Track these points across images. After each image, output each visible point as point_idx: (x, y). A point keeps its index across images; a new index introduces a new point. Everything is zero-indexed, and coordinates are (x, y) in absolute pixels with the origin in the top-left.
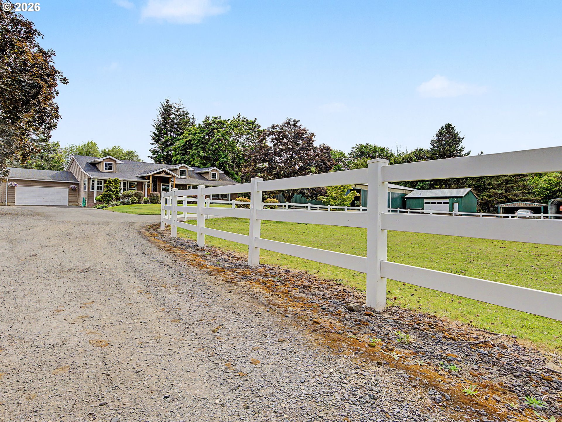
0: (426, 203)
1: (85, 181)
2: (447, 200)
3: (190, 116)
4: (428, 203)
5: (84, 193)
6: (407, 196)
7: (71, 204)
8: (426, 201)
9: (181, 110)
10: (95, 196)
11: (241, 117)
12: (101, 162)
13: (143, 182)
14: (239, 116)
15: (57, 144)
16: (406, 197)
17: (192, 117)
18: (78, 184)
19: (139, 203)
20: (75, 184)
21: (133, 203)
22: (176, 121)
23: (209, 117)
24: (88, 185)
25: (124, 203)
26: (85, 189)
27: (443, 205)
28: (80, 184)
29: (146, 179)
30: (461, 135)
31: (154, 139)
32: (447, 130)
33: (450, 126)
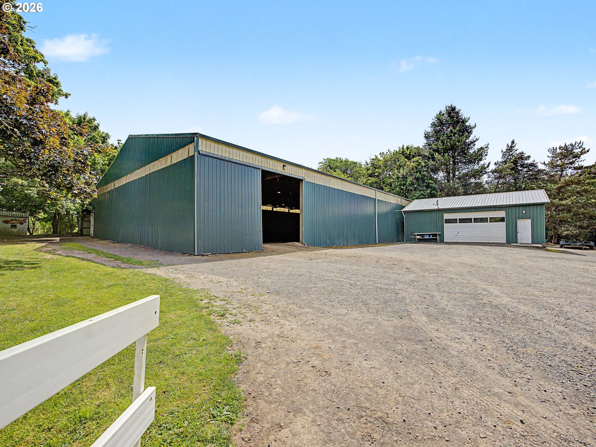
0: (448, 221)
2: (502, 214)
4: (454, 221)
6: (405, 209)
8: (447, 216)
16: (403, 210)
27: (489, 224)
32: (449, 114)
33: (453, 109)
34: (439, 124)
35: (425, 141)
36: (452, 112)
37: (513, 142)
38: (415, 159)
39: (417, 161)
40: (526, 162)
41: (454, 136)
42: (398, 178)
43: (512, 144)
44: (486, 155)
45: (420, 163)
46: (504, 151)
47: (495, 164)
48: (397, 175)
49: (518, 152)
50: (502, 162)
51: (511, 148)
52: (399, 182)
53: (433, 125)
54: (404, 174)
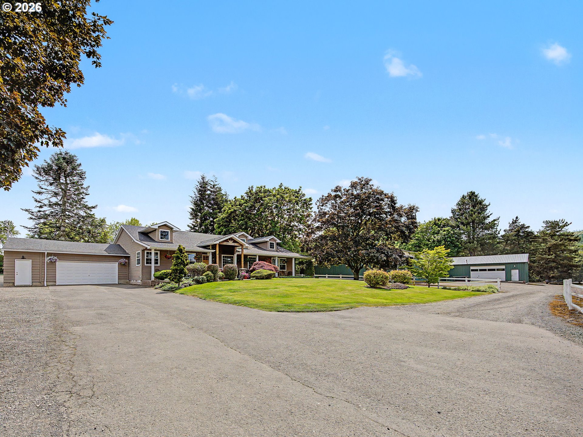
0: (472, 270)
1: (138, 253)
3: (223, 192)
5: (137, 269)
7: (122, 281)
8: (472, 268)
9: (216, 186)
10: (153, 272)
11: (283, 188)
12: (155, 230)
13: (206, 253)
14: (280, 186)
15: (103, 221)
17: (225, 193)
18: (128, 258)
19: (215, 280)
20: (126, 257)
21: (208, 281)
22: (212, 197)
23: (252, 187)
24: (142, 258)
25: (198, 282)
26: (139, 263)
28: (131, 258)
29: (209, 249)
30: (486, 202)
31: (191, 214)
32: (470, 198)
33: (473, 193)
34: (462, 203)
35: (451, 215)
36: (472, 196)
37: (517, 218)
38: (446, 229)
39: (448, 230)
40: (527, 230)
41: (474, 214)
42: (434, 241)
43: (516, 219)
44: (498, 226)
45: (450, 232)
46: (511, 223)
47: (505, 231)
48: (433, 240)
49: (520, 224)
50: (509, 230)
51: (515, 222)
52: (434, 244)
53: (458, 204)
54: (439, 239)
